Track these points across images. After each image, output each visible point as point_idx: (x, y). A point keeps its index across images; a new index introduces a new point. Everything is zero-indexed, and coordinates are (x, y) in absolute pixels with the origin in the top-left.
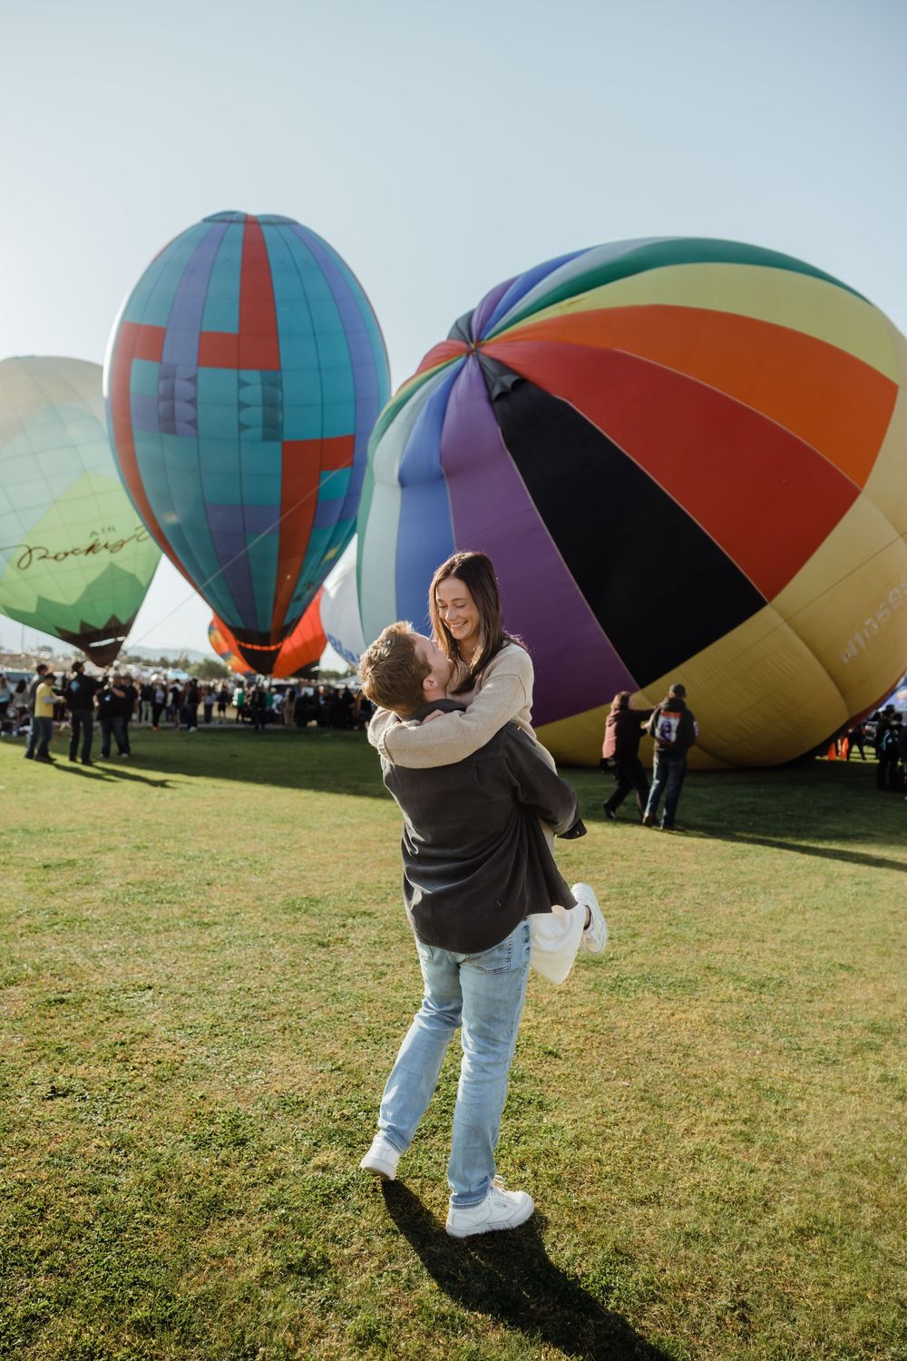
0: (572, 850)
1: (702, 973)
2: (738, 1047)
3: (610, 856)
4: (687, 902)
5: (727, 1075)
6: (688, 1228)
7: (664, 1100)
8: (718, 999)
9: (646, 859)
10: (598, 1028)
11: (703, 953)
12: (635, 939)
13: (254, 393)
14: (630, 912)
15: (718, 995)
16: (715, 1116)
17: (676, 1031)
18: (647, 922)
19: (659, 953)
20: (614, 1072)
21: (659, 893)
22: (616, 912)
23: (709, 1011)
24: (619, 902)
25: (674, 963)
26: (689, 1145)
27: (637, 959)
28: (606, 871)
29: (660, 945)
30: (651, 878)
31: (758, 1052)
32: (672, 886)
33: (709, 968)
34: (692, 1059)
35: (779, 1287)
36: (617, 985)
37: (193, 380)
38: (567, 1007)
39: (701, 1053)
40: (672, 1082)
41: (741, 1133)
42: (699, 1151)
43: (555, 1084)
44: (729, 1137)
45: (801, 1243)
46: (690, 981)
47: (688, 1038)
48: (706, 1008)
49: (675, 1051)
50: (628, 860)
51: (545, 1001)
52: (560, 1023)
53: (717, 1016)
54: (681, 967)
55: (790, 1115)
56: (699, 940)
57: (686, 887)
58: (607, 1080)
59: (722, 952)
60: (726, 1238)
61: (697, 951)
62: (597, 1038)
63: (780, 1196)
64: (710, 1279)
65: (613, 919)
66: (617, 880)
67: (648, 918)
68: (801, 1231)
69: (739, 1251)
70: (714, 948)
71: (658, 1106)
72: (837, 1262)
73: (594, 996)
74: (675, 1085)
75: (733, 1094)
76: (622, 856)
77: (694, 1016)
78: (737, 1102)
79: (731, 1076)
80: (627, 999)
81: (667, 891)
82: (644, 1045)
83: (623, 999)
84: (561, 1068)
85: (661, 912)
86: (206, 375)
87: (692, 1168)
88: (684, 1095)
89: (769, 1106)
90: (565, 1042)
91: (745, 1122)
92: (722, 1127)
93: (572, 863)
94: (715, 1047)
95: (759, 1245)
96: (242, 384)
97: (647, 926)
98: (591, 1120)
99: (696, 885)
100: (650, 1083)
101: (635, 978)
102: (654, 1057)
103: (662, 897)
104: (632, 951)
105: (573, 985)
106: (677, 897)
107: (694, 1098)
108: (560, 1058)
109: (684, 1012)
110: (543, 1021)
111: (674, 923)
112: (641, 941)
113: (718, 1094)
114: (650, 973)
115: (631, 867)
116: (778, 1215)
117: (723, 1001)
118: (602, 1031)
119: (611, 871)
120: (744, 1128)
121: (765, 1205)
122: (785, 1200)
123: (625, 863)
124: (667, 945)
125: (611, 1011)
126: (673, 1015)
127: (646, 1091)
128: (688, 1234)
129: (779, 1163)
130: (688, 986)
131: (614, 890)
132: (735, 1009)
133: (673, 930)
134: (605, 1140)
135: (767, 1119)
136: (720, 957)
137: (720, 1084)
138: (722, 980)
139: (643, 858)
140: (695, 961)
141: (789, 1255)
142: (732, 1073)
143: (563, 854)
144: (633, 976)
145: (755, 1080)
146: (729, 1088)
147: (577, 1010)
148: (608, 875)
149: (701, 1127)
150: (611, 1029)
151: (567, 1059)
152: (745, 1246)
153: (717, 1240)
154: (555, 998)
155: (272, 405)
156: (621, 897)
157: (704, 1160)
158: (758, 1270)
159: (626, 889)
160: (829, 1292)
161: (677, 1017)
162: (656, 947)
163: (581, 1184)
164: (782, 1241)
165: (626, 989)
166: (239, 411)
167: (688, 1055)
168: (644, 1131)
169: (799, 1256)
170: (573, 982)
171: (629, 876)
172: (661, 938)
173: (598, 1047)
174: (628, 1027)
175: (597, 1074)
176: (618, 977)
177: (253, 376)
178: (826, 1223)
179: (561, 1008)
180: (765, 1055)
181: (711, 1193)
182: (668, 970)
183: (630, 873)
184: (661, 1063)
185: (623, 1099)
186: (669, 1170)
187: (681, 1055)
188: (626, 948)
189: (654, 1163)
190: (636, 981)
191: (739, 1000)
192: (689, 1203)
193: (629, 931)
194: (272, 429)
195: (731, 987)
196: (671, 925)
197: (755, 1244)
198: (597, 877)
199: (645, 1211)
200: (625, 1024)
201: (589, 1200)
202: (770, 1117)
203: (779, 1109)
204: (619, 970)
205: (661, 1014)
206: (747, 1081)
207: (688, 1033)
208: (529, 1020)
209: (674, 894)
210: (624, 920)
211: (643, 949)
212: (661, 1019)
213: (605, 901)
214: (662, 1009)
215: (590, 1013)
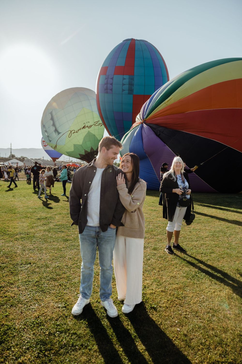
1: (234, 272)
2: (239, 314)
4: (238, 240)
5: (229, 330)
10: (179, 296)
11: (237, 262)
12: (211, 254)
14: (214, 243)
17: (213, 301)
18: (219, 247)
20: (176, 322)
21: (227, 235)
22: (208, 242)
29: (221, 258)
30: (227, 229)
34: (215, 318)
38: (171, 284)
39: (220, 315)
47: (217, 306)
49: (209, 313)
51: (164, 280)
52: (165, 292)
56: (237, 256)
58: (171, 326)
61: (235, 261)
62: (176, 302)
71: (189, 346)
73: (185, 279)
74: (201, 333)
79: (231, 331)
82: (195, 308)
83: (195, 282)
85: (226, 243)
100: (190, 331)
102: (197, 315)
105: (178, 274)
108: (156, 311)
111: (229, 248)
112: (213, 255)
113: (220, 343)
118: (180, 298)
124: (223, 258)
125: (188, 288)
126: (214, 292)
127: (186, 335)
131: (211, 233)
140: (233, 266)
147: (174, 286)
150: (184, 297)
154: (168, 279)
156: (212, 236)
161: (216, 293)
165: (199, 277)
167: (214, 316)
170: (179, 272)
172: (222, 254)
173: (175, 307)
174: (192, 297)
175: (168, 322)
179: (168, 285)
184: (200, 319)
187: (211, 315)
188: (206, 258)
196: (228, 249)
200: (192, 295)
205: (209, 291)
206: (238, 336)
207: (218, 303)
208: (152, 290)
209: (234, 236)
210: (210, 246)
211: (213, 259)
212: (208, 294)
213: (206, 237)
214: (211, 289)
215: (179, 288)
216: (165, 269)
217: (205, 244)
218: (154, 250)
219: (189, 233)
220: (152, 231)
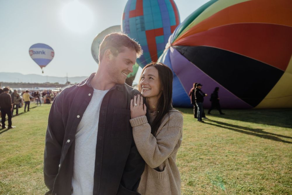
0: (234, 137)
9: (262, 141)
28: (247, 148)
50: (255, 142)
57: (282, 157)
76: (253, 140)
85: (273, 173)
93: (234, 143)
103: (272, 163)
106: (279, 163)
115: (256, 145)
119: (249, 147)
123: (254, 144)
131: (250, 158)
139: (261, 141)
143: (231, 138)
148: (248, 149)
159: (256, 158)
171: (256, 150)
183: (256, 149)
210: (255, 177)
217: (249, 175)
218: (190, 185)
219: (225, 158)
220: (185, 155)
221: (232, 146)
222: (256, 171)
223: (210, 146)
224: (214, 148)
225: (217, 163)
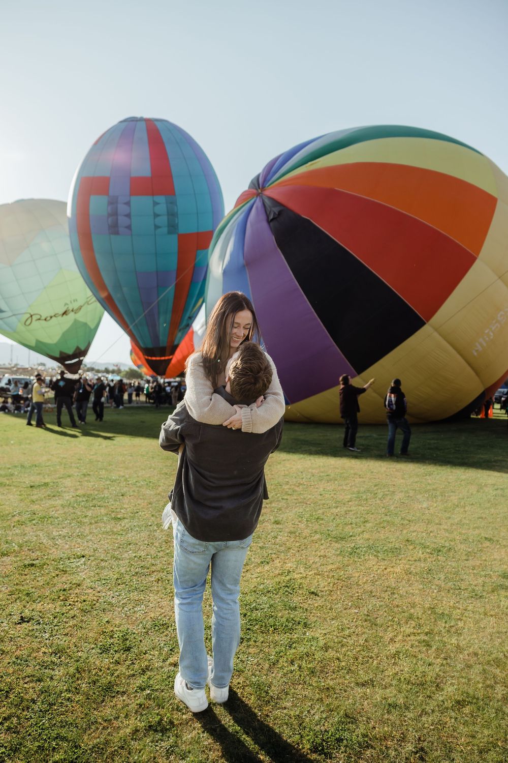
0: (331, 472)
1: (404, 544)
2: (424, 588)
3: (353, 475)
4: (396, 502)
5: (416, 605)
6: (390, 701)
7: (378, 621)
8: (413, 559)
9: (374, 477)
10: (341, 578)
11: (405, 532)
12: (365, 524)
13: (162, 208)
14: (363, 508)
15: (413, 557)
16: (408, 631)
17: (387, 579)
18: (372, 514)
19: (379, 532)
20: (350, 604)
21: (380, 496)
22: (355, 508)
23: (407, 566)
24: (356, 502)
25: (387, 538)
26: (392, 649)
27: (366, 536)
28: (350, 485)
29: (380, 527)
30: (375, 488)
31: (435, 591)
32: (388, 493)
33: (408, 540)
34: (396, 596)
35: (445, 738)
36: (354, 552)
37: (128, 204)
38: (324, 565)
39: (401, 592)
40: (384, 610)
41: (424, 641)
42: (398, 652)
43: (314, 612)
44: (417, 643)
45: (459, 710)
46: (396, 548)
47: (395, 583)
48: (405, 564)
49: (386, 591)
50: (363, 478)
51: (311, 562)
52: (319, 575)
53: (412, 569)
54: (392, 540)
55: (453, 629)
56: (402, 524)
57: (396, 493)
58: (345, 609)
59: (415, 531)
60: (412, 707)
61: (401, 531)
62: (341, 583)
63: (446, 680)
64: (402, 734)
65: (353, 512)
66: (356, 489)
67: (373, 512)
68: (458, 702)
69: (421, 716)
70: (411, 529)
71: (375, 625)
72: (480, 722)
73: (340, 558)
74: (385, 611)
75: (420, 617)
76: (360, 476)
77: (398, 569)
78: (422, 622)
79: (419, 606)
80: (359, 560)
81: (385, 495)
82: (368, 587)
83: (356, 560)
84: (319, 602)
85: (381, 508)
86: (135, 200)
87: (394, 663)
88: (390, 618)
89: (441, 624)
90: (322, 586)
91: (426, 634)
92: (412, 637)
93: (331, 480)
94: (410, 588)
95: (433, 711)
96: (155, 204)
97: (372, 516)
98: (335, 634)
99: (402, 491)
100: (371, 611)
101: (365, 547)
102: (373, 595)
103: (382, 499)
104: (363, 531)
105: (328, 552)
106: (390, 499)
107: (396, 619)
108: (318, 596)
109: (392, 567)
110: (309, 574)
111: (388, 514)
112: (368, 525)
113: (411, 617)
114: (373, 544)
115: (364, 482)
116: (445, 693)
117: (415, 561)
118: (344, 579)
119: (353, 484)
120: (426, 638)
121: (437, 686)
122: (449, 682)
123: (361, 480)
124: (384, 527)
125: (349, 567)
126: (386, 569)
127: (368, 615)
128: (390, 705)
129: (446, 659)
130: (395, 551)
131: (354, 495)
132: (423, 565)
133: (388, 518)
134: (342, 646)
135: (440, 633)
136: (415, 534)
137: (412, 611)
138: (415, 548)
139: (371, 477)
140: (400, 537)
141: (451, 718)
142: (419, 604)
143: (326, 474)
144: (363, 546)
145: (433, 608)
146: (418, 613)
147: (330, 567)
148: (351, 487)
149: (400, 637)
150: (349, 578)
151: (322, 596)
152: (424, 712)
153: (407, 708)
154: (317, 560)
155: (172, 215)
156: (358, 499)
157: (401, 658)
158: (432, 727)
159: (361, 495)
160: (476, 741)
161: (388, 570)
162: (377, 529)
163: (327, 673)
164: (447, 708)
165: (358, 554)
166: (155, 218)
167: (394, 593)
168: (366, 641)
169: (457, 718)
170: (328, 550)
171: (363, 487)
172: (380, 523)
173: (341, 589)
174: (359, 577)
175: (339, 605)
176: (354, 546)
177: (161, 199)
178: (474, 698)
179: (320, 566)
180: (440, 593)
181: (405, 679)
182: (384, 542)
183: (364, 485)
184: (378, 599)
185: (354, 621)
186: (380, 664)
187: (390, 593)
188: (360, 529)
189: (371, 660)
190: (365, 549)
191: (425, 560)
192: (391, 685)
193: (362, 519)
194: (172, 227)
195: (420, 552)
196: (386, 515)
197: (430, 711)
198: (344, 488)
199: (365, 690)
200: (357, 575)
201: (331, 683)
202: (441, 631)
203: (447, 626)
204: (355, 543)
205: (379, 569)
206: (428, 609)
207: (394, 580)
208: (301, 573)
209: (389, 497)
210: (359, 513)
211: (370, 530)
212: (378, 572)
213: (349, 501)
214: (379, 566)
215: (337, 568)
216: (306, 548)
217: (351, 511)
219: (320, 497)
221: (329, 484)
222: (360, 507)
223: (295, 485)
224: (301, 487)
225: (308, 503)
